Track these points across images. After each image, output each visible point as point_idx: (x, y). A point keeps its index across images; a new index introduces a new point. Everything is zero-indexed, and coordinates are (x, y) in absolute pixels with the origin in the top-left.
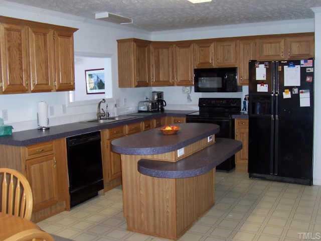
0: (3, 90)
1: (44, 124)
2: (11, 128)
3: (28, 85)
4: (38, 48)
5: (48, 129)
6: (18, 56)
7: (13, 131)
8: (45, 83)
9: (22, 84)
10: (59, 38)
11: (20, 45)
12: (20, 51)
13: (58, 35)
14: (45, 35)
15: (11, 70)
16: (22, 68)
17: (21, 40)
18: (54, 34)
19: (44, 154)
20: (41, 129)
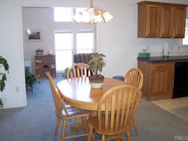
0: (147, 36)
1: (166, 54)
2: (149, 54)
3: (159, 34)
4: (165, 16)
5: (168, 57)
6: (155, 20)
7: (150, 56)
8: (168, 33)
9: (156, 34)
10: (177, 11)
11: (156, 14)
12: (156, 17)
13: (177, 9)
14: (170, 9)
15: (151, 27)
16: (156, 26)
17: (157, 12)
18: (175, 8)
19: (162, 68)
20: (164, 57)
